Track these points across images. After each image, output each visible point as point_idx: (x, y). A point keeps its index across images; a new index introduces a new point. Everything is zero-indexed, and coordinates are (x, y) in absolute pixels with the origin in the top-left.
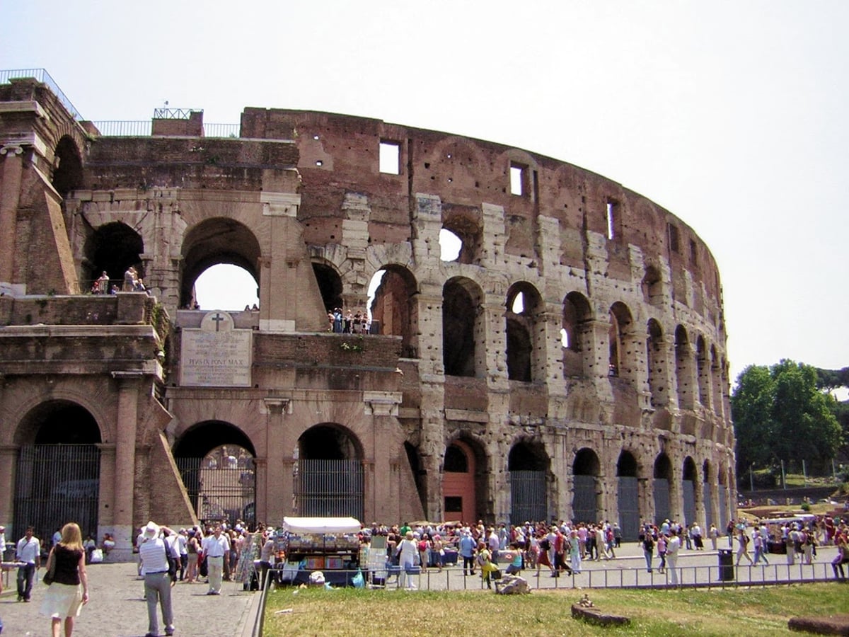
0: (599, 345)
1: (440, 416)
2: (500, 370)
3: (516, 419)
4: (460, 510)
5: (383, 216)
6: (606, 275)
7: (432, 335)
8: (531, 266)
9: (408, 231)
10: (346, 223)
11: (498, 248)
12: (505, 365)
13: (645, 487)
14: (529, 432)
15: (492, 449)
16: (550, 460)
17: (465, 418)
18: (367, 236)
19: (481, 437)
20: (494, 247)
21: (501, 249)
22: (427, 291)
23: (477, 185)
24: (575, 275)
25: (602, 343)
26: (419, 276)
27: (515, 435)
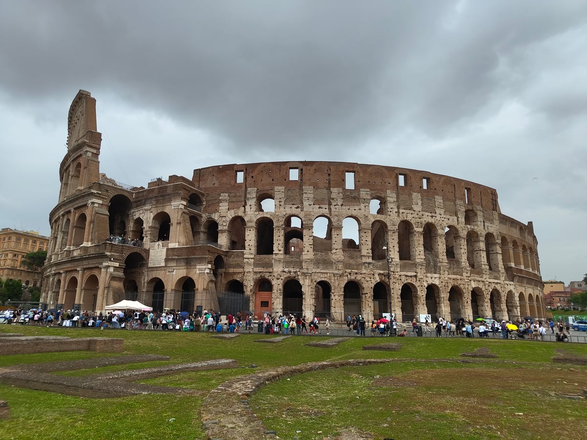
0: (336, 236)
1: (251, 270)
2: (280, 251)
3: (286, 270)
4: (268, 307)
5: (234, 199)
6: (342, 205)
7: (250, 240)
8: (298, 208)
9: (243, 203)
10: (221, 204)
11: (281, 203)
12: (282, 249)
13: (366, 297)
14: (293, 274)
15: (274, 282)
16: (302, 286)
17: (262, 271)
18: (227, 207)
19: (269, 278)
20: (279, 203)
21: (282, 203)
22: (248, 224)
23: (273, 180)
24: (322, 208)
25: (338, 235)
26: (246, 219)
27: (285, 276)
